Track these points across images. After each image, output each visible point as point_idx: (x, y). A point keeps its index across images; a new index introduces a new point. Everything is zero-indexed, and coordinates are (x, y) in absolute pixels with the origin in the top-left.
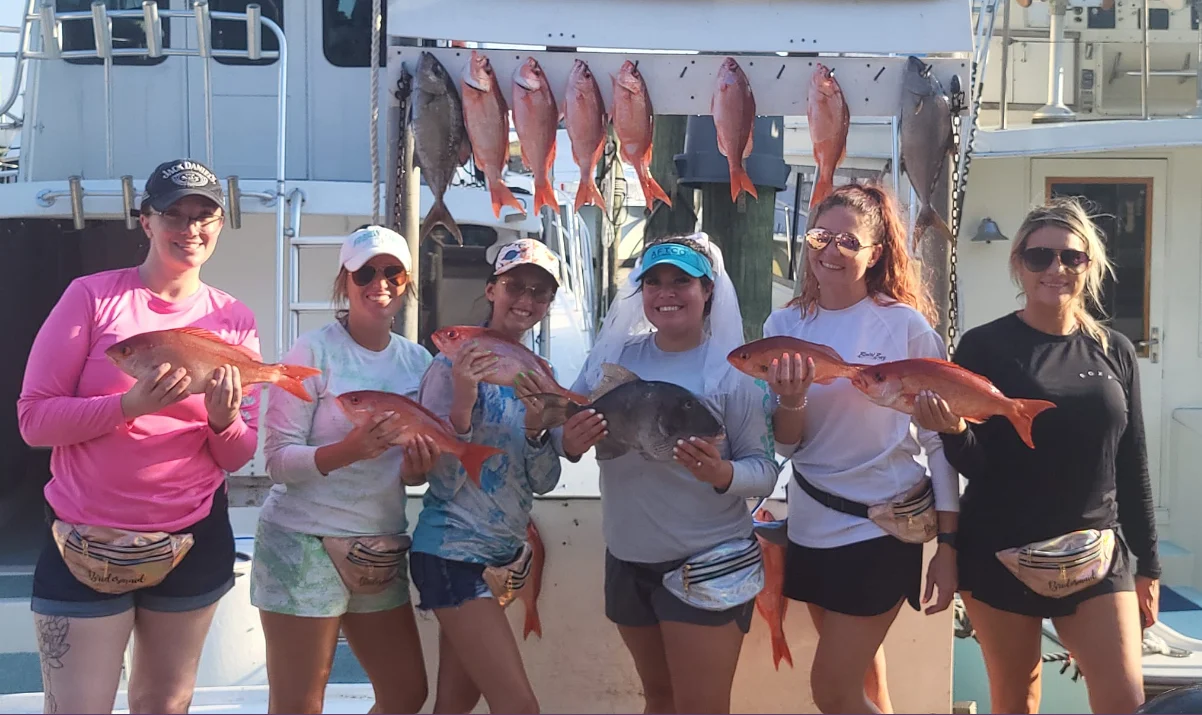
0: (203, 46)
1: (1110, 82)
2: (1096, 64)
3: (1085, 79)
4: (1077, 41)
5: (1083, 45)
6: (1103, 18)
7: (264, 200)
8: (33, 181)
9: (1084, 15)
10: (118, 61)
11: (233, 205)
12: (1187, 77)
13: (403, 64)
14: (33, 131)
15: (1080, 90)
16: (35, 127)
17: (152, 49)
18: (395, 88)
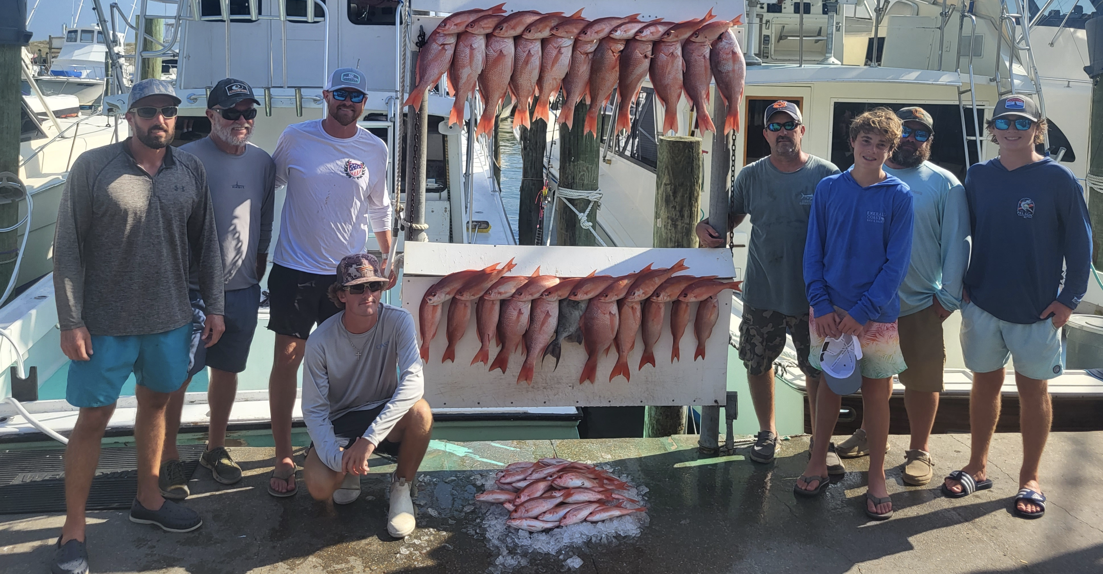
0: (282, 14)
1: (778, 41)
2: (771, 32)
3: (765, 40)
4: (761, 20)
5: (764, 21)
6: (775, 8)
7: (315, 100)
8: (184, 88)
9: (765, 6)
10: (232, 21)
11: (298, 103)
12: (819, 40)
13: (421, 27)
14: (184, 59)
15: (762, 46)
16: (185, 58)
17: (254, 15)
18: (416, 40)
